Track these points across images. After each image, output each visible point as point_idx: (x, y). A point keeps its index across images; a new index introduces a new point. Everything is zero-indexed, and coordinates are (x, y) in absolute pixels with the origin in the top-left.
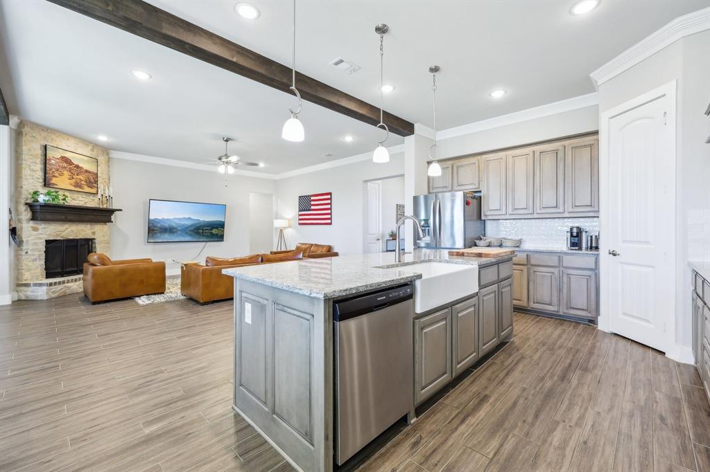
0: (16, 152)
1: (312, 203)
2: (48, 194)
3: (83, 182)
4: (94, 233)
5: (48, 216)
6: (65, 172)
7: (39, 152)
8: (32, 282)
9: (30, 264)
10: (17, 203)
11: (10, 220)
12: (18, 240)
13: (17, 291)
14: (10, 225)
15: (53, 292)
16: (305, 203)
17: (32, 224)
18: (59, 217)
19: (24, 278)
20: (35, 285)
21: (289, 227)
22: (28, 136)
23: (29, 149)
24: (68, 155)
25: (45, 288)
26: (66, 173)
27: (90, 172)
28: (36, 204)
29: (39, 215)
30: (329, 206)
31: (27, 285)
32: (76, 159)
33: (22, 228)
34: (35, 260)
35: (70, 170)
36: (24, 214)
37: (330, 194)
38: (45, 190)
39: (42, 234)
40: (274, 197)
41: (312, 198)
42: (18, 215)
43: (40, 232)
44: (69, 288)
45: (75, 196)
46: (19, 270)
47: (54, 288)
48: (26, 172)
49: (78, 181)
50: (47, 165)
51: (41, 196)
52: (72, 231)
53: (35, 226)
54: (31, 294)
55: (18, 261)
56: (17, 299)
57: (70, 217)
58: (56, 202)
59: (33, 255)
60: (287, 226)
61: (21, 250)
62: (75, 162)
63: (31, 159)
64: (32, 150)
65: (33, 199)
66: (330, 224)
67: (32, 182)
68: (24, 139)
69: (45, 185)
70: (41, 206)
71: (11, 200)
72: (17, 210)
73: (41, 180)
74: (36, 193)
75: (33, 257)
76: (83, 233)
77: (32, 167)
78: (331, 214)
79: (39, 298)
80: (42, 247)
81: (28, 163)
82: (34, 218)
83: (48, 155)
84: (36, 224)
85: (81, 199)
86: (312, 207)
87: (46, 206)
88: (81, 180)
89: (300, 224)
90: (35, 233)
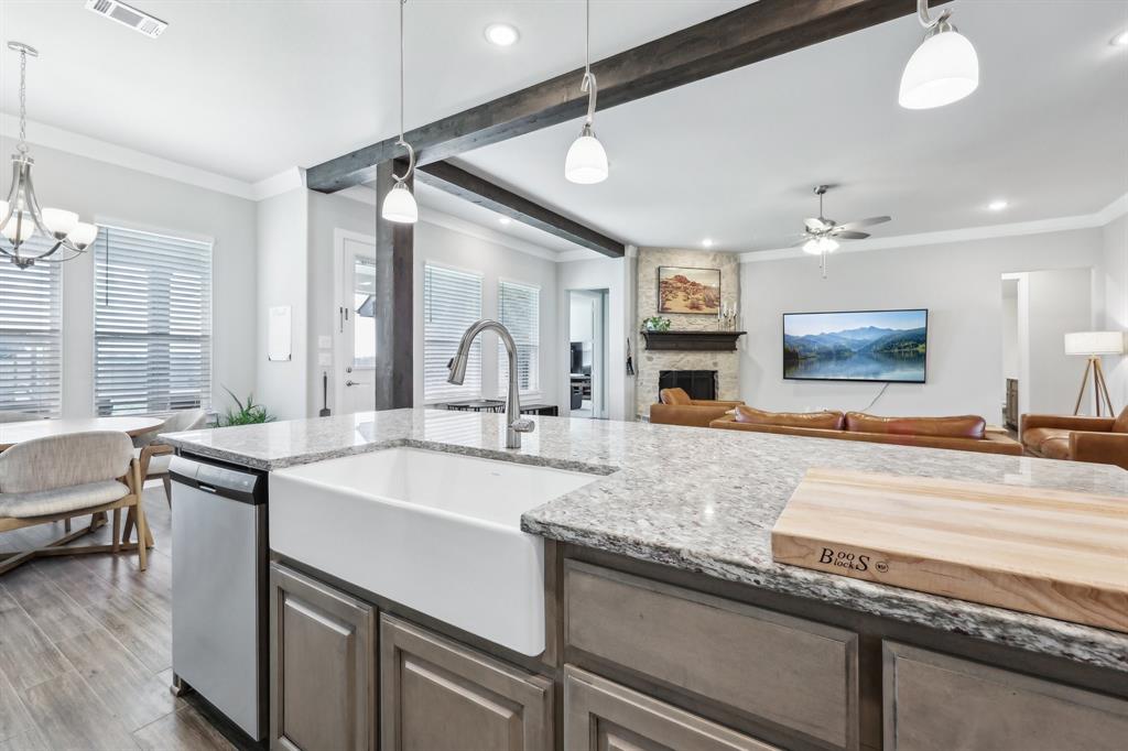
2: (652, 320)
3: (701, 302)
4: (715, 364)
5: (659, 345)
6: (680, 293)
7: (654, 276)
10: (635, 332)
11: (628, 351)
14: (627, 356)
17: (647, 353)
18: (670, 345)
22: (645, 263)
23: (645, 276)
24: (683, 273)
26: (681, 295)
27: (710, 288)
29: (653, 345)
32: (691, 276)
33: (637, 359)
34: (649, 392)
35: (685, 290)
36: (640, 343)
39: (656, 364)
42: (634, 344)
43: (654, 361)
45: (693, 319)
46: (635, 401)
48: (642, 299)
49: (695, 300)
50: (661, 289)
51: (649, 323)
53: (650, 355)
57: (682, 345)
58: (657, 329)
59: (648, 386)
62: (691, 279)
64: (648, 274)
65: (645, 328)
67: (648, 308)
69: (659, 311)
70: (649, 334)
71: (629, 329)
72: (636, 340)
73: (656, 306)
74: (646, 321)
75: (647, 389)
77: (648, 294)
80: (656, 378)
82: (648, 348)
83: (661, 277)
84: (651, 353)
85: (699, 322)
87: (652, 334)
88: (698, 300)
90: (649, 363)
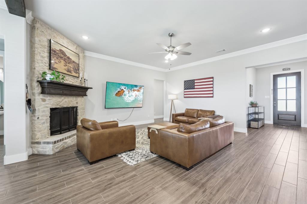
0: (31, 41)
1: (195, 84)
2: (53, 74)
3: (72, 69)
4: (77, 103)
5: (53, 91)
6: (62, 61)
7: (46, 44)
8: (42, 141)
9: (40, 126)
10: (31, 80)
11: (27, 93)
12: (32, 109)
13: (32, 148)
14: (27, 97)
15: (57, 148)
16: (189, 85)
17: (41, 96)
19: (36, 137)
20: (44, 143)
21: (177, 99)
22: (39, 31)
23: (40, 41)
24: (64, 49)
25: (51, 146)
27: (75, 63)
28: (45, 81)
29: (47, 90)
30: (212, 86)
31: (38, 143)
32: (68, 53)
33: (35, 100)
34: (44, 123)
35: (65, 60)
36: (37, 88)
37: (213, 78)
38: (51, 72)
39: (48, 104)
40: (164, 82)
41: (195, 81)
42: (32, 90)
43: (47, 102)
44: (66, 143)
46: (33, 131)
47: (57, 145)
48: (37, 57)
49: (69, 67)
50: (51, 54)
51: (48, 75)
52: (66, 101)
53: (44, 98)
54: (41, 150)
55: (32, 124)
56: (31, 153)
57: (65, 92)
58: (58, 80)
59: (42, 119)
60: (175, 98)
61: (35, 116)
62: (68, 55)
63: (41, 48)
65: (42, 78)
66: (213, 97)
67: (42, 65)
68: (36, 32)
69: (50, 69)
70: (48, 83)
71: (27, 78)
72: (31, 86)
73: (48, 65)
74: (44, 73)
75: (43, 121)
76: (72, 103)
77: (42, 54)
78: (213, 91)
79: (47, 153)
80: (48, 113)
81: (39, 51)
82: (43, 92)
83: (52, 47)
84: (44, 96)
85: (70, 80)
86: (195, 87)
87: (51, 83)
88: (71, 68)
89: (185, 97)
90: (44, 103)
